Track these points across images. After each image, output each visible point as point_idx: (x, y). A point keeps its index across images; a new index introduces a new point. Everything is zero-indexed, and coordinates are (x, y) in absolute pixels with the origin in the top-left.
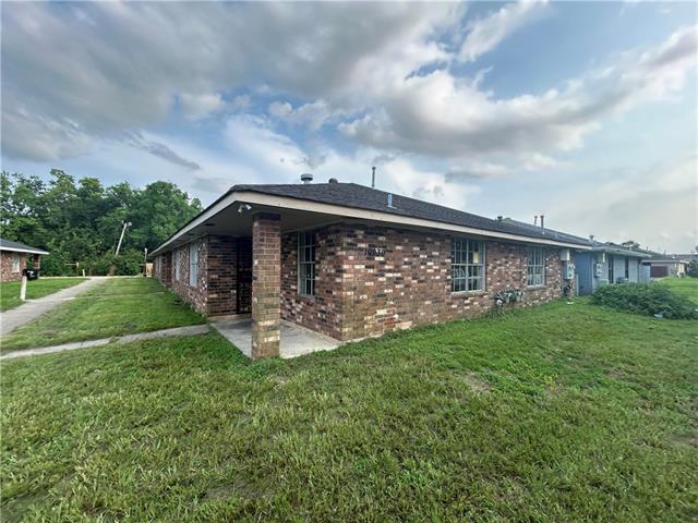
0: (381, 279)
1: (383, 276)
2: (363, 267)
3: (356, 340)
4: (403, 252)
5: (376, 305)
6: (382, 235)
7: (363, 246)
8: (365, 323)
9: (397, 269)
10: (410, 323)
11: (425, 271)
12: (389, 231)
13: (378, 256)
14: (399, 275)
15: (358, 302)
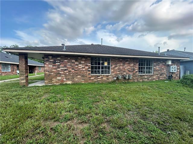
0: (58, 69)
1: (59, 68)
2: (52, 66)
3: (49, 85)
4: (68, 62)
5: (57, 76)
6: (58, 57)
7: (52, 60)
8: (53, 80)
9: (65, 66)
10: (71, 82)
11: (78, 67)
12: (61, 56)
13: (57, 63)
14: (66, 68)
15: (50, 75)
